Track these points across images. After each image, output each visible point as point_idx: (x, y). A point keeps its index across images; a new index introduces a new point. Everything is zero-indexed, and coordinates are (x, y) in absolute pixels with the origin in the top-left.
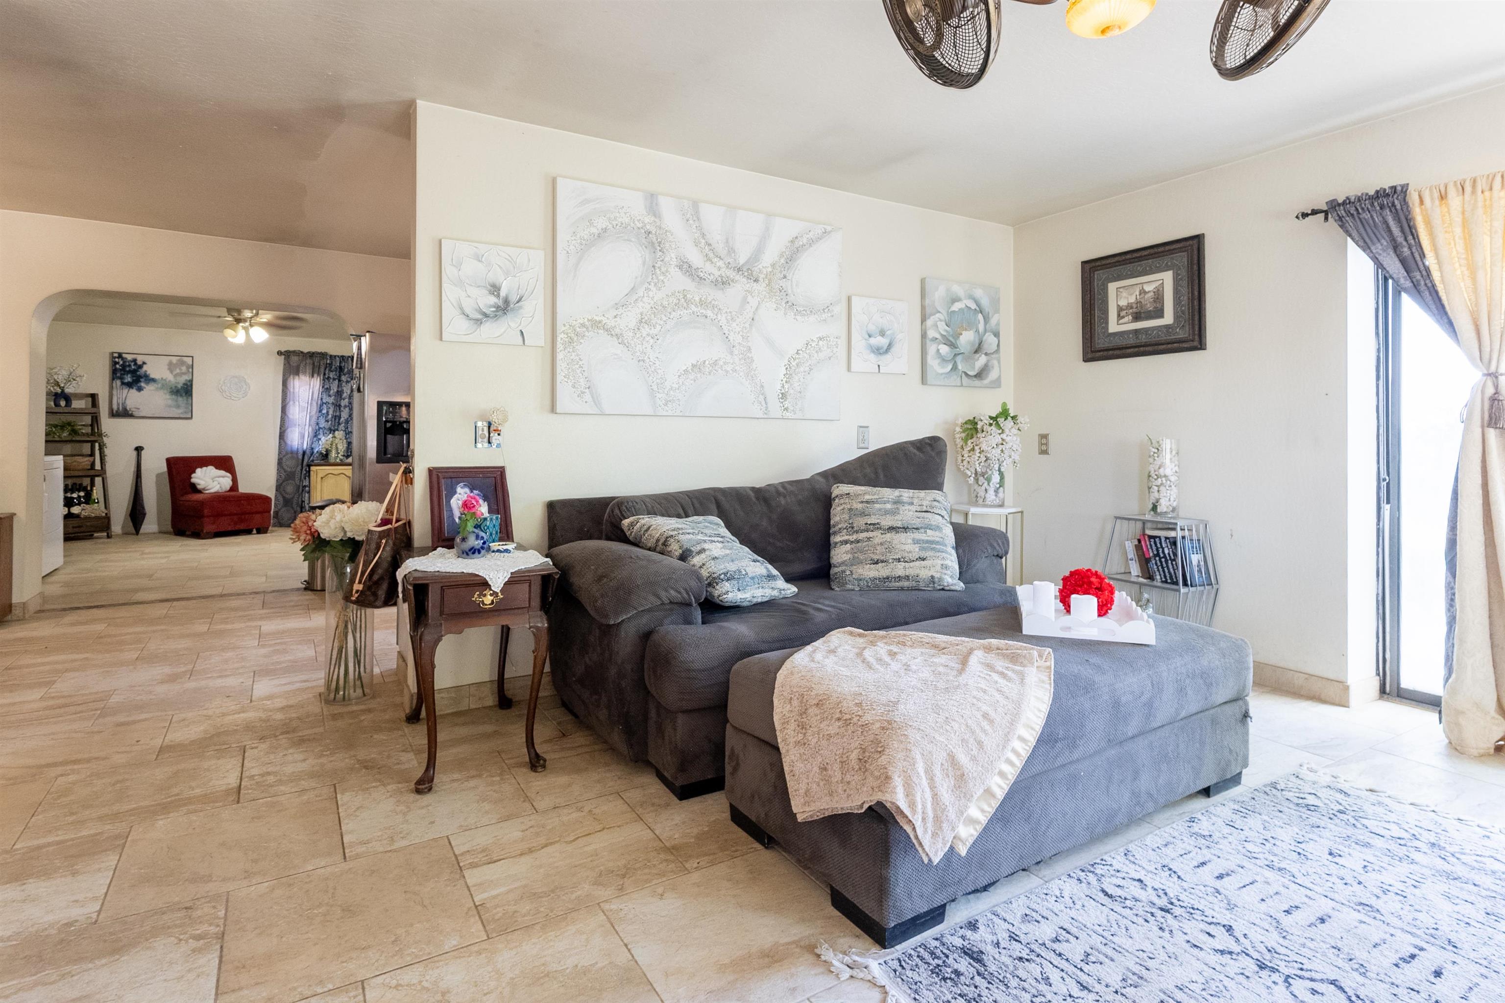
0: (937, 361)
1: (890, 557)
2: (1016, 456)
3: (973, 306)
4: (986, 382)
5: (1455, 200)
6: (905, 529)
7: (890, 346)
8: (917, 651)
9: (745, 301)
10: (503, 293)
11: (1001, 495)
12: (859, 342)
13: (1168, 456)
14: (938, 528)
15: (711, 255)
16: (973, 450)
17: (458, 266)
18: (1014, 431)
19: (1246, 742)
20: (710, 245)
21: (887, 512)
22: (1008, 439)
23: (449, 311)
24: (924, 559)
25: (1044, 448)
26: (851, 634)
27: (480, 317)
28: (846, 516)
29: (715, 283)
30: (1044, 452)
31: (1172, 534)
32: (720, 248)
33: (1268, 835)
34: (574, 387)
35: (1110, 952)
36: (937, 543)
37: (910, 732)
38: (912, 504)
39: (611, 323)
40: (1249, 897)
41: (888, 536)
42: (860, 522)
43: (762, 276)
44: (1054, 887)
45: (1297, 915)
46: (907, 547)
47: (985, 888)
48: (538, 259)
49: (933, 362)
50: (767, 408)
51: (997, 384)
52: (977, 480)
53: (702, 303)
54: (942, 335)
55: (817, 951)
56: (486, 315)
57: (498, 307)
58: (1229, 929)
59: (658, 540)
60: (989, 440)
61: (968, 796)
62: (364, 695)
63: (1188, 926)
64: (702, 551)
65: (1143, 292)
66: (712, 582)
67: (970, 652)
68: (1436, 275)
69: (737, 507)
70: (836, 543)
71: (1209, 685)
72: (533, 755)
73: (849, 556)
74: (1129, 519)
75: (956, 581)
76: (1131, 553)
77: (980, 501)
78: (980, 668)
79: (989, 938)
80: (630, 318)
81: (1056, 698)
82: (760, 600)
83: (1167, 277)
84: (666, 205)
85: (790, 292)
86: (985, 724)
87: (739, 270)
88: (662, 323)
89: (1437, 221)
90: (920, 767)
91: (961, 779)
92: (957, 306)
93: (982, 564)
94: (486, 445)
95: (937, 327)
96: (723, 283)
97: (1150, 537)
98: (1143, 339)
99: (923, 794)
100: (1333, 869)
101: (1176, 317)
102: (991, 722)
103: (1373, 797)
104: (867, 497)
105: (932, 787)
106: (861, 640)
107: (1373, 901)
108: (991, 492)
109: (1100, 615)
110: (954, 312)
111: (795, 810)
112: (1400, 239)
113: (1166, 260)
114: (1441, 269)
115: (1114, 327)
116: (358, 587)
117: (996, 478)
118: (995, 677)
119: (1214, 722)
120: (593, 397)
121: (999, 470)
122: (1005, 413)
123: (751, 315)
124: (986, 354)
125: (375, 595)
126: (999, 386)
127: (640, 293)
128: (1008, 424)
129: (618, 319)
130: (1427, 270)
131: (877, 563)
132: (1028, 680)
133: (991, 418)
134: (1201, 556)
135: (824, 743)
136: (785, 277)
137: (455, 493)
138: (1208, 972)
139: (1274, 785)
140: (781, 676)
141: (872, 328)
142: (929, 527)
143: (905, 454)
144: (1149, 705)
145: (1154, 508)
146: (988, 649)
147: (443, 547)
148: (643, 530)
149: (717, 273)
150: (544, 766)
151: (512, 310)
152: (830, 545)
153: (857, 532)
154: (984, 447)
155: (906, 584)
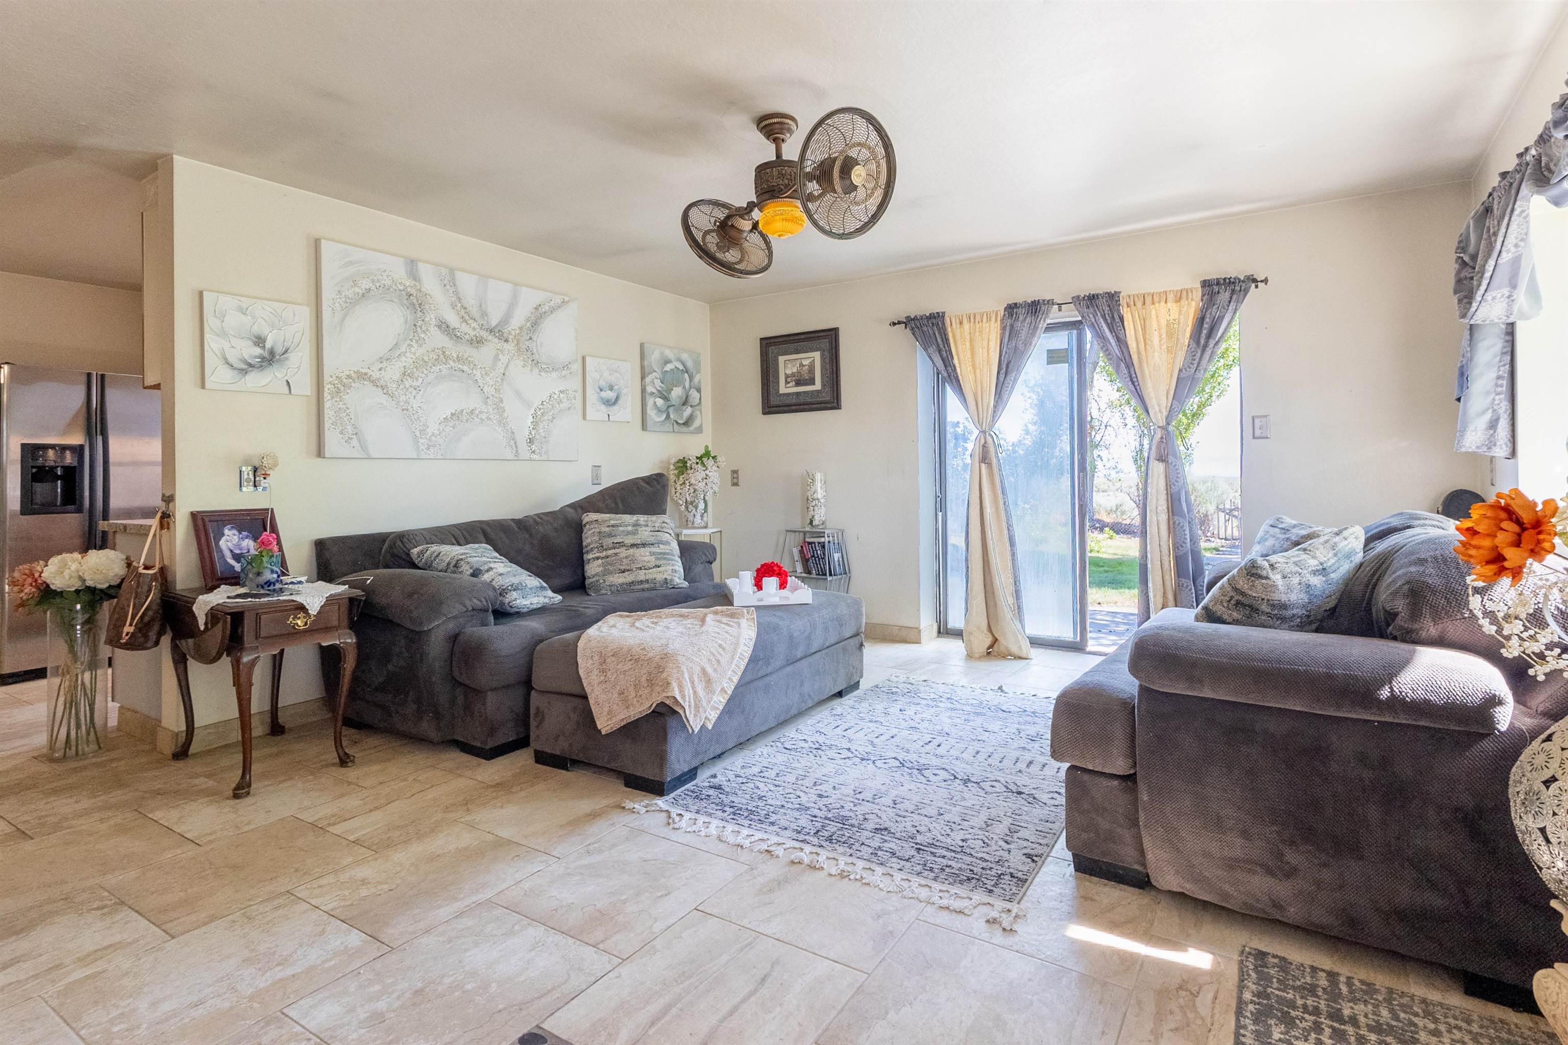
0: (655, 411)
1: (634, 566)
2: (716, 488)
3: (681, 367)
4: (691, 428)
5: (966, 326)
6: (644, 545)
7: (617, 398)
8: (670, 620)
9: (496, 358)
10: (268, 345)
11: (705, 519)
12: (592, 395)
13: (819, 485)
14: (667, 543)
15: (467, 318)
16: (684, 483)
17: (222, 317)
18: (715, 468)
19: (862, 661)
20: (465, 308)
21: (628, 533)
22: (710, 474)
23: (211, 360)
24: (659, 567)
25: (735, 481)
26: (621, 616)
27: (245, 367)
28: (596, 538)
29: (471, 342)
30: (735, 484)
31: (822, 540)
32: (475, 312)
33: (871, 708)
34: (341, 433)
35: (789, 770)
36: (668, 554)
37: (679, 658)
38: (647, 526)
39: (376, 375)
40: (861, 735)
41: (631, 551)
42: (608, 542)
43: (511, 337)
44: (758, 752)
45: (882, 738)
46: (646, 559)
47: (719, 756)
48: (305, 314)
49: (651, 412)
50: (517, 451)
51: (699, 430)
52: (687, 508)
53: (459, 359)
54: (659, 391)
55: (623, 805)
56: (250, 365)
57: (263, 358)
58: (849, 749)
59: (449, 564)
60: (696, 476)
61: (713, 692)
62: (100, 748)
63: (828, 753)
64: (491, 569)
65: (802, 365)
66: (503, 592)
67: (706, 615)
68: (958, 370)
69: (503, 536)
70: (589, 560)
71: (841, 625)
72: (341, 754)
73: (601, 569)
74: (795, 532)
75: (682, 581)
76: (797, 556)
77: (690, 524)
78: (713, 623)
79: (724, 779)
80: (392, 373)
81: (759, 634)
82: (535, 607)
83: (817, 355)
84: (425, 270)
85: (535, 351)
86: (720, 650)
87: (491, 331)
88: (423, 376)
89: (958, 337)
90: (686, 676)
91: (708, 682)
92: (669, 367)
93: (698, 568)
94: (252, 488)
95: (654, 383)
96: (478, 342)
97: (810, 543)
98: (802, 399)
99: (689, 691)
100: (901, 716)
101: (823, 385)
102: (724, 649)
103: (925, 684)
104: (612, 522)
105: (693, 688)
106: (629, 619)
107: (917, 725)
108: (698, 516)
109: (780, 588)
110: (666, 371)
111: (599, 727)
112: (941, 346)
113: (815, 344)
114: (960, 367)
115: (783, 389)
116: (128, 629)
117: (701, 506)
118: (723, 626)
119: (845, 650)
120: (360, 443)
121: (704, 499)
122: (707, 454)
123: (502, 371)
124: (691, 406)
125: (146, 636)
126: (701, 432)
127: (403, 349)
128: (710, 463)
129: (382, 372)
130: (954, 366)
131: (624, 572)
132: (742, 626)
133: (697, 458)
134: (840, 554)
135: (622, 676)
136: (531, 339)
137: (223, 535)
138: (837, 767)
139: (877, 686)
140: (581, 644)
141: (603, 383)
142: (661, 542)
143: (638, 488)
144: (809, 638)
145: (811, 522)
146: (716, 613)
147: (226, 584)
148: (434, 556)
149: (472, 333)
150: (353, 761)
151: (279, 360)
152: (583, 561)
153: (606, 550)
154: (693, 481)
155: (646, 586)
